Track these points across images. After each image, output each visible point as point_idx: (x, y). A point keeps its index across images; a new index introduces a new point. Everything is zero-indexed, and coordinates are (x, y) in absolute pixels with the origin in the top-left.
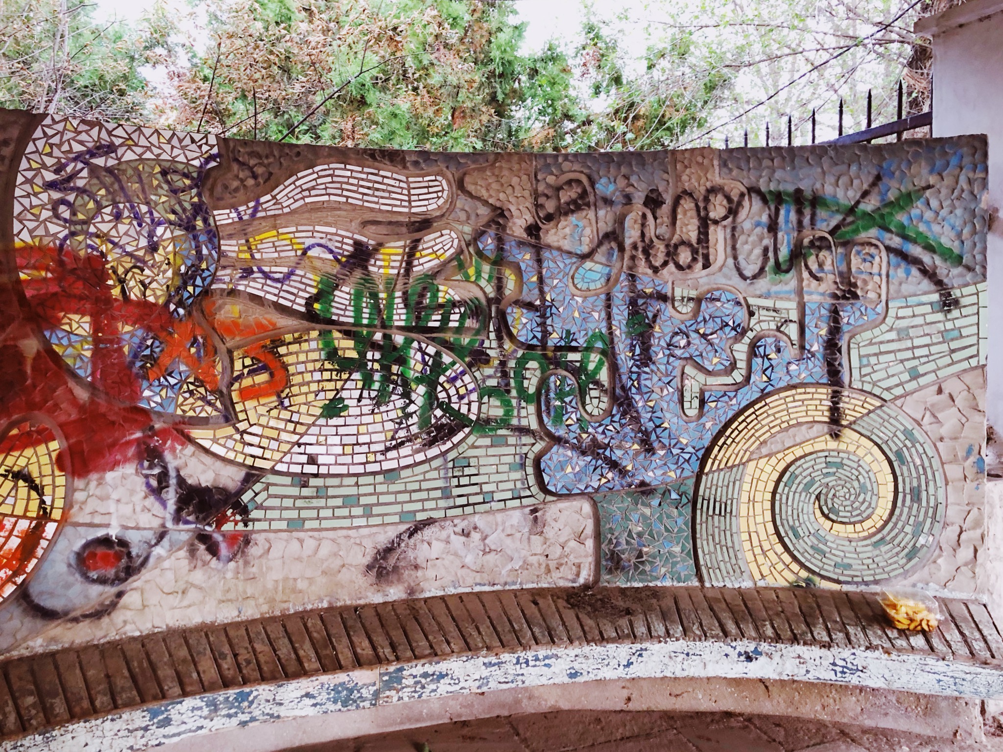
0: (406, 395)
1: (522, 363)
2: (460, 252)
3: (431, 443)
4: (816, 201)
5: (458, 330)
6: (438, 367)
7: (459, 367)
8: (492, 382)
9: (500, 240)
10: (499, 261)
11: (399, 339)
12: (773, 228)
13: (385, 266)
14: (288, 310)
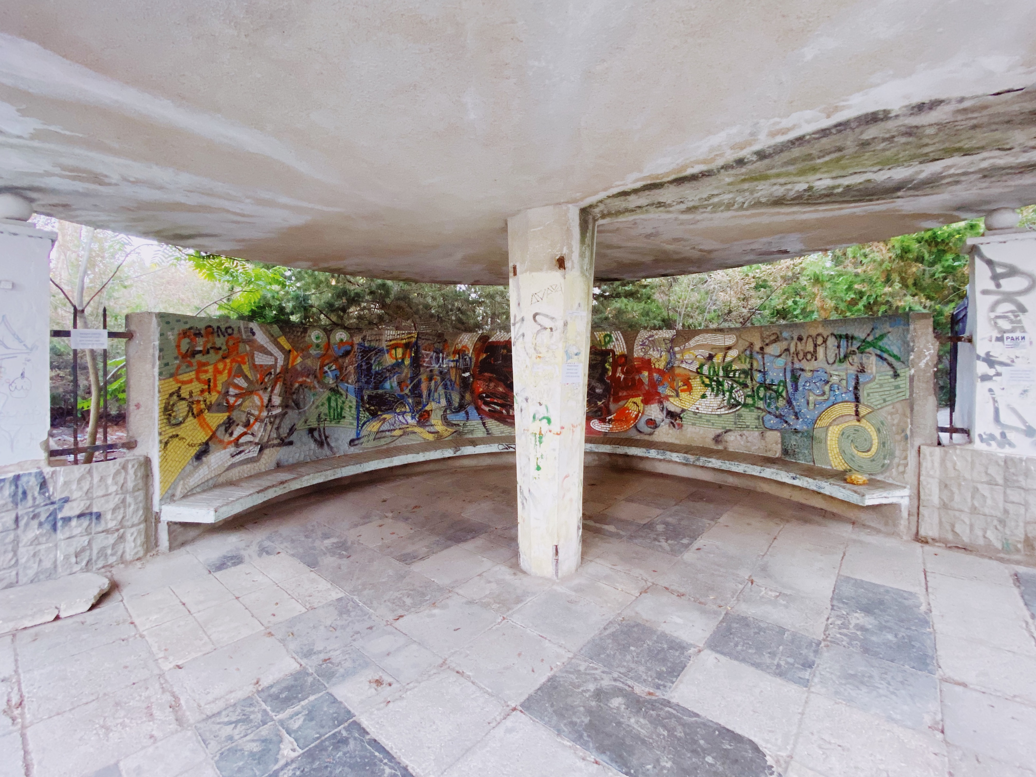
0: (724, 394)
1: (758, 388)
2: (739, 355)
3: (730, 408)
4: (853, 338)
5: (739, 377)
6: (732, 387)
7: (738, 388)
8: (750, 393)
9: (751, 352)
10: (751, 357)
11: (721, 379)
12: (839, 347)
13: (718, 359)
14: (691, 371)
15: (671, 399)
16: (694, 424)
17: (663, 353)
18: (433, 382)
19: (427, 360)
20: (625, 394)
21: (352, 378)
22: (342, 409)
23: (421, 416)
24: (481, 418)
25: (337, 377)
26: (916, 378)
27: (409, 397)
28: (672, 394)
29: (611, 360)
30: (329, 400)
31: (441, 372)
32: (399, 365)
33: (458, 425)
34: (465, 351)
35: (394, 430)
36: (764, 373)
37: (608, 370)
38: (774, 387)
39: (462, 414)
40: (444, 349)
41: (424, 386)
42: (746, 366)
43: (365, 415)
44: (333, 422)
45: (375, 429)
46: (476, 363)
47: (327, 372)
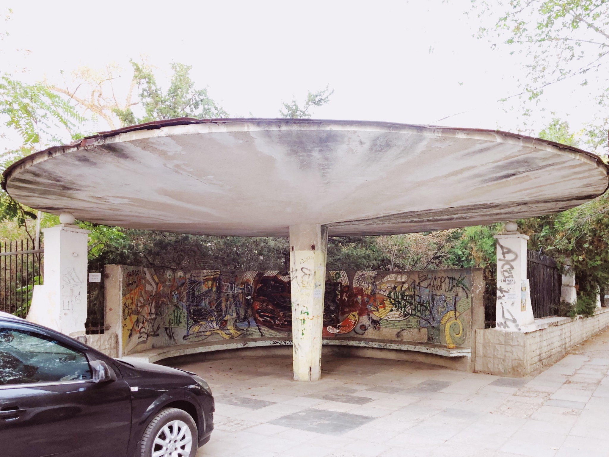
0: (401, 309)
1: (418, 305)
2: (409, 287)
3: (404, 317)
4: (454, 279)
5: (409, 299)
6: (405, 305)
7: (408, 305)
8: (414, 308)
9: (414, 285)
10: (414, 288)
11: (400, 300)
13: (398, 289)
14: (385, 296)
15: (374, 313)
16: (386, 327)
17: (370, 285)
18: (229, 302)
19: (225, 288)
20: (348, 310)
21: (185, 299)
22: (180, 317)
23: (222, 323)
24: (258, 326)
25: (178, 298)
26: (474, 298)
27: (215, 311)
28: (375, 309)
29: (340, 289)
30: (174, 311)
31: (233, 296)
32: (209, 291)
33: (244, 330)
34: (248, 283)
35: (206, 331)
36: (420, 297)
37: (338, 295)
38: (425, 304)
39: (246, 323)
40: (235, 281)
41: (223, 305)
42: (412, 293)
43: (191, 322)
44: (176, 325)
45: (196, 331)
46: (255, 290)
47: (173, 295)
